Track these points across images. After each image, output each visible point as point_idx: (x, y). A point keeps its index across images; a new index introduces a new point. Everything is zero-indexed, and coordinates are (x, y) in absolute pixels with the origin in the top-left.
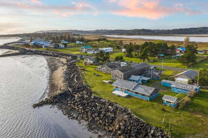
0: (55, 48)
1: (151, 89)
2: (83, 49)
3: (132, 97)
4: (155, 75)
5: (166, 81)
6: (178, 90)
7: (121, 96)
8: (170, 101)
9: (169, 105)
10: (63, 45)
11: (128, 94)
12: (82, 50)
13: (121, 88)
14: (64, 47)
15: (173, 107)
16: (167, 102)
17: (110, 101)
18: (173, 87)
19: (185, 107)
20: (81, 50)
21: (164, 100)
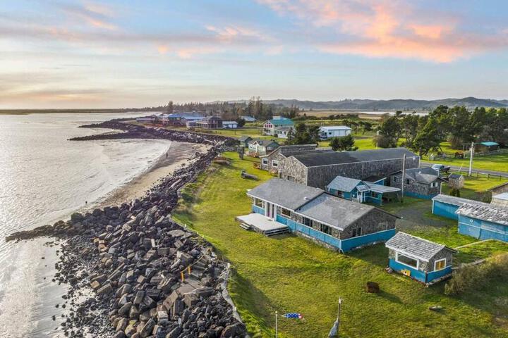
0: (212, 126)
1: (355, 211)
2: (269, 129)
3: (294, 236)
4: (422, 183)
5: (448, 199)
6: (484, 227)
7: (258, 231)
8: (410, 255)
9: (408, 274)
10: (235, 122)
11: (286, 226)
12: (267, 131)
13: (269, 204)
14: (235, 126)
15: (423, 280)
16: (402, 258)
17: (197, 235)
18: (462, 215)
19: (484, 289)
20: (265, 130)
21: (393, 252)
